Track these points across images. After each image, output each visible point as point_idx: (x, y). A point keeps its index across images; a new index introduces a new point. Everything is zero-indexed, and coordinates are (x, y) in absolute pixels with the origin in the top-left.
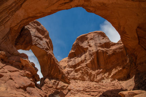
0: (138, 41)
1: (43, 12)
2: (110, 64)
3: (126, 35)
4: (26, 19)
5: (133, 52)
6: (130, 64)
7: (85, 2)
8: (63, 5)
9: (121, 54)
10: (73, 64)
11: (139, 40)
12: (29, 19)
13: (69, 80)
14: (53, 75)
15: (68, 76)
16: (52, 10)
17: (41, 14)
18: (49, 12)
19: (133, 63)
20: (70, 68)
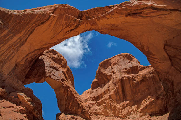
0: (169, 62)
1: (49, 43)
2: (139, 94)
3: (153, 56)
4: (33, 52)
5: (167, 77)
6: (165, 93)
7: (92, 26)
8: (69, 33)
9: (153, 81)
10: (96, 96)
11: (171, 60)
12: (35, 52)
13: (90, 115)
14: (72, 110)
15: (88, 110)
16: (58, 40)
17: (47, 45)
18: (56, 42)
19: (169, 91)
20: (92, 101)
